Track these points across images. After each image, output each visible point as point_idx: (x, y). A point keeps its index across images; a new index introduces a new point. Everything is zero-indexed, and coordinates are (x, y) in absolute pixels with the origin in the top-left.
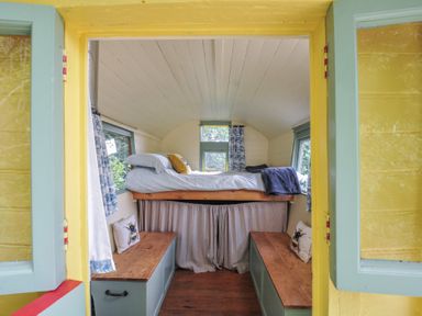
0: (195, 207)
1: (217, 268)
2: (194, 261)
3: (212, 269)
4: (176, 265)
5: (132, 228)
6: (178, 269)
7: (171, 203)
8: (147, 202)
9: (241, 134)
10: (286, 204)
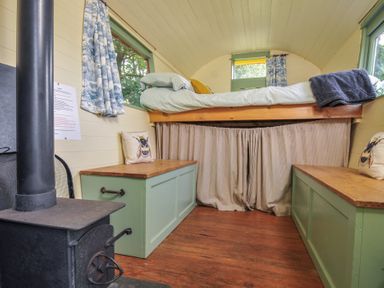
0: (220, 131)
1: (247, 209)
2: (218, 197)
3: (240, 209)
4: (197, 200)
5: (143, 142)
6: (200, 205)
7: (192, 126)
8: (165, 126)
9: (282, 64)
10: (350, 125)
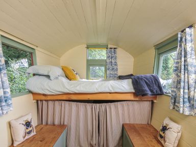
0: (81, 105)
7: (63, 102)
8: (44, 102)
9: (115, 53)
10: (151, 102)
